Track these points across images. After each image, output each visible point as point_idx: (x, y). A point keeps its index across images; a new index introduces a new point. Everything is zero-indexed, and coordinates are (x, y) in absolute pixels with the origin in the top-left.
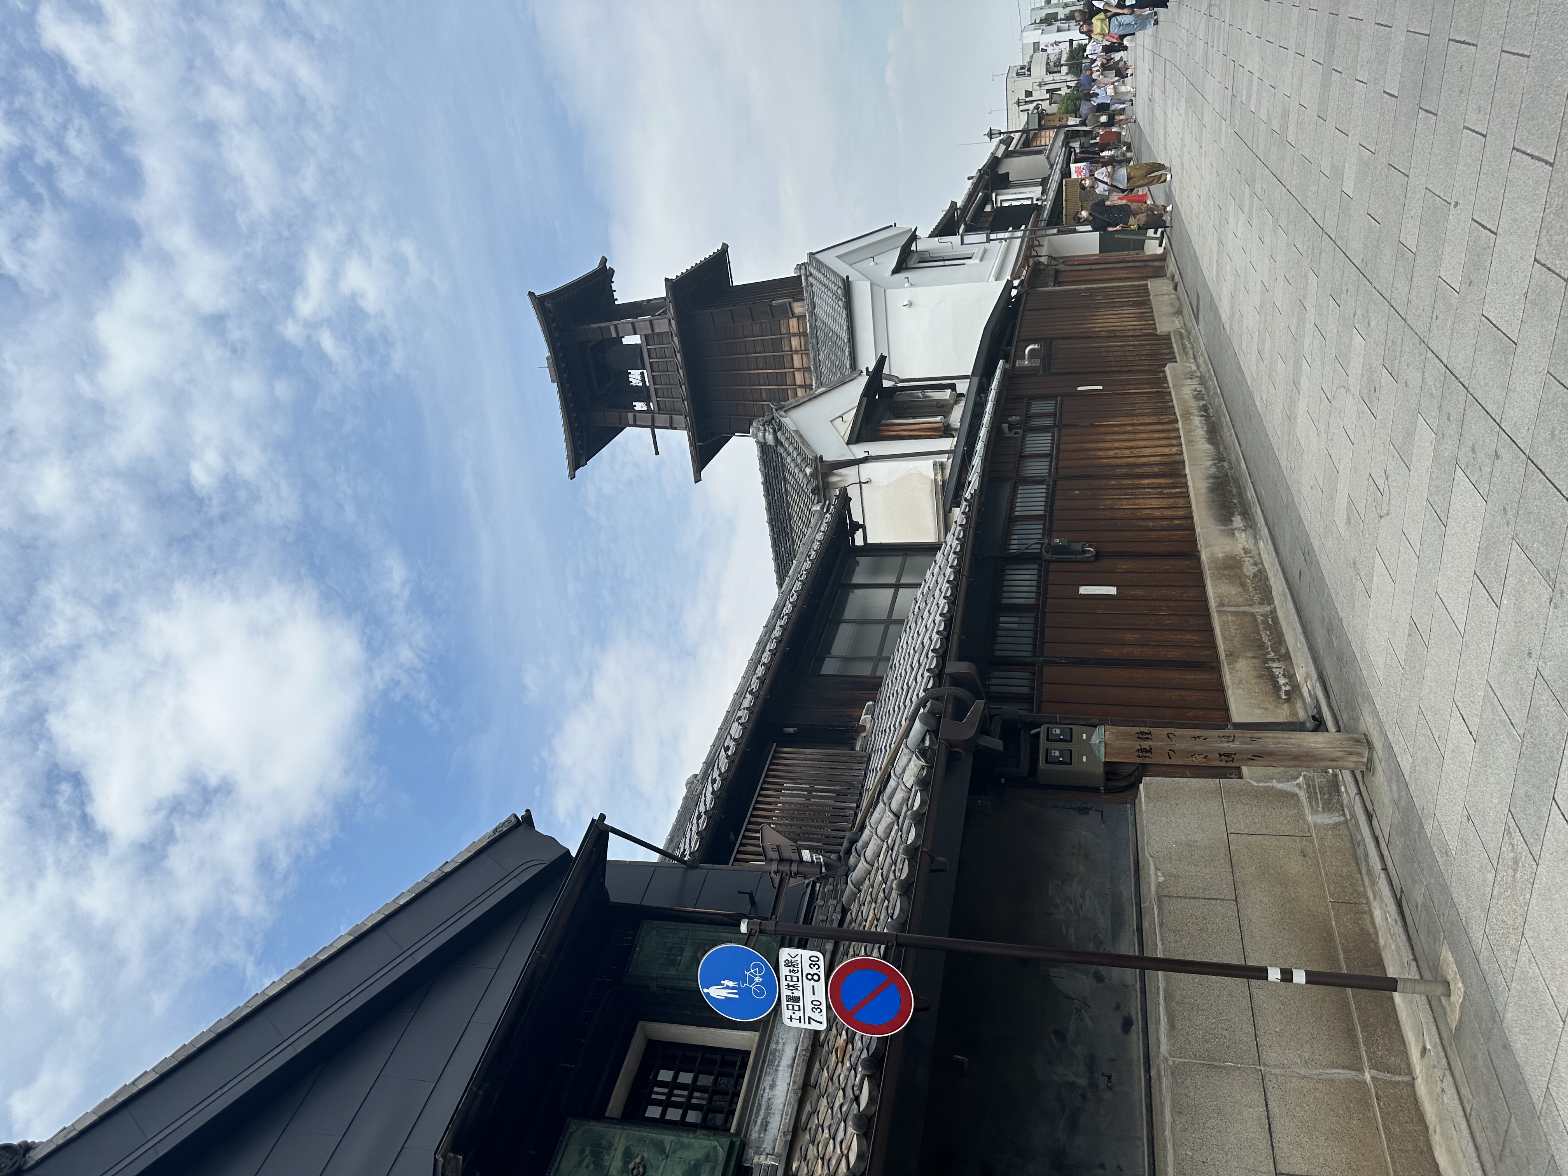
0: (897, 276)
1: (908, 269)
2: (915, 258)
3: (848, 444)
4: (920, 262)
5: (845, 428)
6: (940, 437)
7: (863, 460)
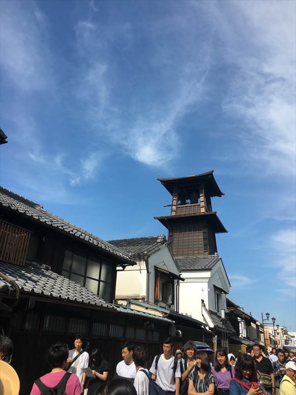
0: (213, 286)
1: (215, 290)
2: (219, 293)
3: (155, 266)
4: (217, 295)
5: (161, 266)
6: (155, 299)
7: (148, 272)
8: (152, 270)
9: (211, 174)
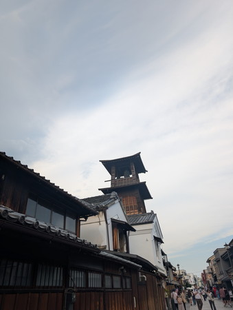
0: (153, 237)
1: (155, 239)
3: (111, 218)
4: (156, 244)
5: (115, 218)
6: (113, 248)
7: (107, 223)
8: (109, 221)
9: (138, 155)
